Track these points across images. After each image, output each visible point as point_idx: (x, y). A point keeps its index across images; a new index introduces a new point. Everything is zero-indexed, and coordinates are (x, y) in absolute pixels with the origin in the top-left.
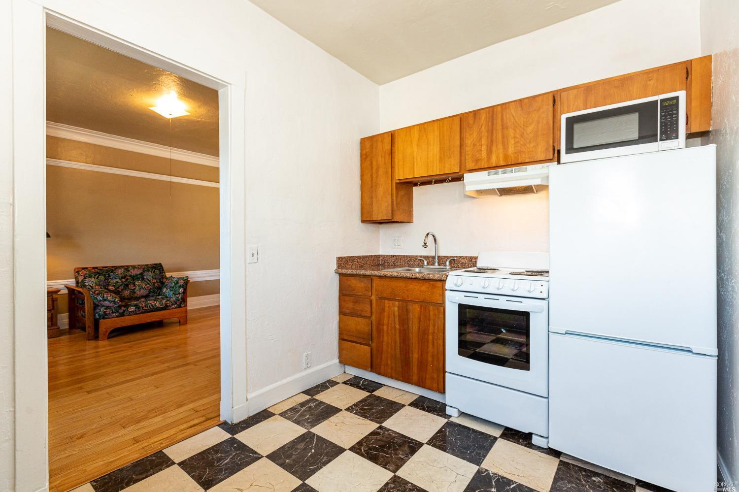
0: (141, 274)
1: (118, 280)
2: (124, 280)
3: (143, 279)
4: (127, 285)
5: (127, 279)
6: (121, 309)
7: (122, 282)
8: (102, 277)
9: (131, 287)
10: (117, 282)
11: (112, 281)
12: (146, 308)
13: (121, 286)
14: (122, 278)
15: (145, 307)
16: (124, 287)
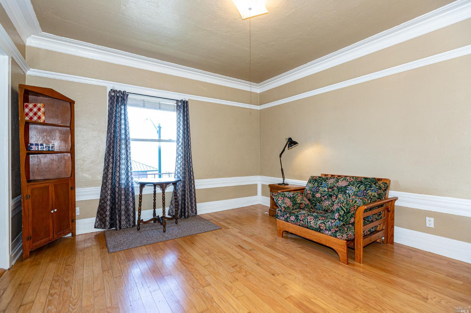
0: (346, 187)
1: (326, 189)
2: (330, 190)
3: (345, 193)
4: (331, 196)
5: (333, 190)
6: (286, 215)
7: (328, 192)
8: (316, 184)
9: (334, 198)
10: (325, 191)
11: (321, 190)
12: (303, 223)
13: (326, 195)
14: (330, 188)
15: (302, 221)
16: (328, 197)
